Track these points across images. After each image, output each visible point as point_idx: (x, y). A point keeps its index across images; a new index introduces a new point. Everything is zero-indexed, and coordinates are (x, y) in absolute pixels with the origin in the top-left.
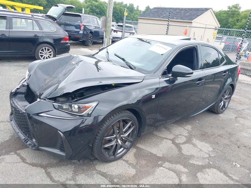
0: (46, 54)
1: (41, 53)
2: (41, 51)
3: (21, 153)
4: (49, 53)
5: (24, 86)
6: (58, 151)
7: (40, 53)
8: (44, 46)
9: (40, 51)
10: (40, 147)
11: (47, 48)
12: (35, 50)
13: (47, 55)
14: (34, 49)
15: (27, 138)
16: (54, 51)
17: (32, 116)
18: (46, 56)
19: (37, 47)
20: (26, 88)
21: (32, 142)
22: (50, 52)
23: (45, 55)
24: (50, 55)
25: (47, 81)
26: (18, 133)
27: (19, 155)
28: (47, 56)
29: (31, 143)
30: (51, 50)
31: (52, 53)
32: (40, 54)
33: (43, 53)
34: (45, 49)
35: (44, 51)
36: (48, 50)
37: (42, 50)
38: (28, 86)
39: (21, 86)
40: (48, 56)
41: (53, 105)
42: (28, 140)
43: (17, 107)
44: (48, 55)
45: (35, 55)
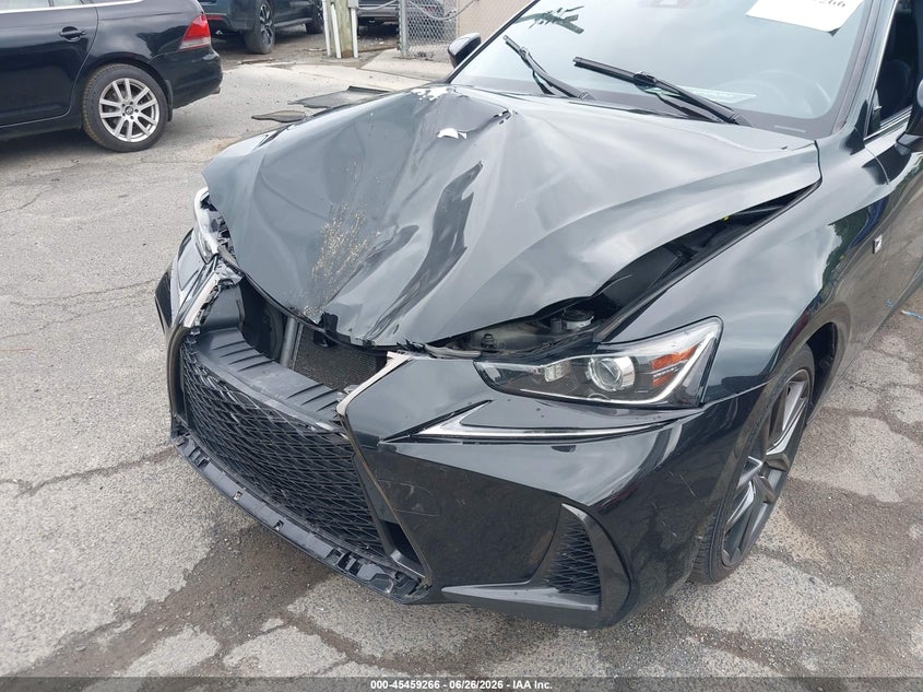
0: (128, 109)
1: (106, 108)
2: (106, 98)
3: (310, 612)
4: (139, 103)
5: (228, 287)
6: (550, 595)
7: (104, 111)
8: (114, 73)
9: (103, 101)
10: (445, 590)
11: (127, 82)
12: (81, 100)
13: (136, 115)
14: (74, 97)
15: (349, 547)
16: (160, 91)
17: (387, 447)
18: (131, 122)
19: (85, 83)
20: (236, 294)
21: (387, 564)
22: (144, 100)
23: (127, 117)
24: (147, 111)
25: (333, 245)
26: (280, 523)
27: (307, 626)
28: (136, 120)
29: (381, 571)
30: (146, 90)
31: (154, 101)
32: (103, 115)
33: (114, 109)
34: (122, 86)
35: (116, 100)
36: (135, 91)
37: (111, 95)
38: (246, 285)
39: (216, 289)
40: (140, 119)
41: (483, 374)
42: (358, 557)
43: (262, 405)
44: (140, 114)
45: (83, 119)
